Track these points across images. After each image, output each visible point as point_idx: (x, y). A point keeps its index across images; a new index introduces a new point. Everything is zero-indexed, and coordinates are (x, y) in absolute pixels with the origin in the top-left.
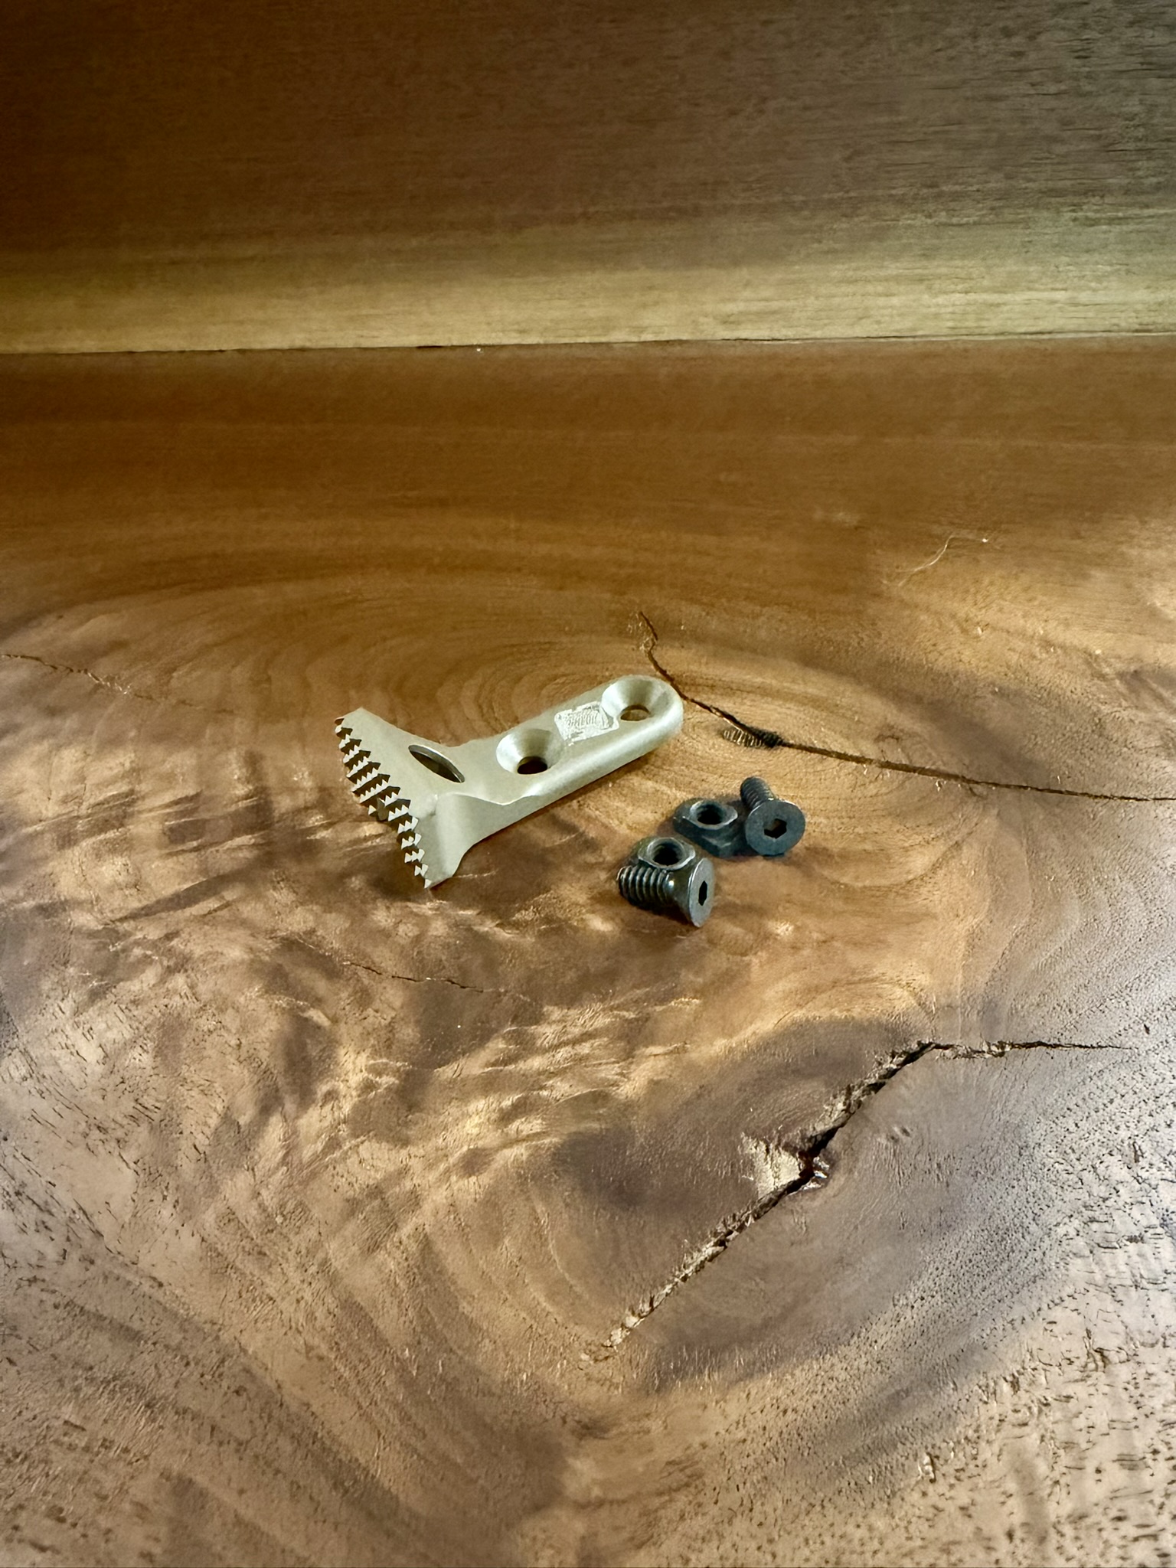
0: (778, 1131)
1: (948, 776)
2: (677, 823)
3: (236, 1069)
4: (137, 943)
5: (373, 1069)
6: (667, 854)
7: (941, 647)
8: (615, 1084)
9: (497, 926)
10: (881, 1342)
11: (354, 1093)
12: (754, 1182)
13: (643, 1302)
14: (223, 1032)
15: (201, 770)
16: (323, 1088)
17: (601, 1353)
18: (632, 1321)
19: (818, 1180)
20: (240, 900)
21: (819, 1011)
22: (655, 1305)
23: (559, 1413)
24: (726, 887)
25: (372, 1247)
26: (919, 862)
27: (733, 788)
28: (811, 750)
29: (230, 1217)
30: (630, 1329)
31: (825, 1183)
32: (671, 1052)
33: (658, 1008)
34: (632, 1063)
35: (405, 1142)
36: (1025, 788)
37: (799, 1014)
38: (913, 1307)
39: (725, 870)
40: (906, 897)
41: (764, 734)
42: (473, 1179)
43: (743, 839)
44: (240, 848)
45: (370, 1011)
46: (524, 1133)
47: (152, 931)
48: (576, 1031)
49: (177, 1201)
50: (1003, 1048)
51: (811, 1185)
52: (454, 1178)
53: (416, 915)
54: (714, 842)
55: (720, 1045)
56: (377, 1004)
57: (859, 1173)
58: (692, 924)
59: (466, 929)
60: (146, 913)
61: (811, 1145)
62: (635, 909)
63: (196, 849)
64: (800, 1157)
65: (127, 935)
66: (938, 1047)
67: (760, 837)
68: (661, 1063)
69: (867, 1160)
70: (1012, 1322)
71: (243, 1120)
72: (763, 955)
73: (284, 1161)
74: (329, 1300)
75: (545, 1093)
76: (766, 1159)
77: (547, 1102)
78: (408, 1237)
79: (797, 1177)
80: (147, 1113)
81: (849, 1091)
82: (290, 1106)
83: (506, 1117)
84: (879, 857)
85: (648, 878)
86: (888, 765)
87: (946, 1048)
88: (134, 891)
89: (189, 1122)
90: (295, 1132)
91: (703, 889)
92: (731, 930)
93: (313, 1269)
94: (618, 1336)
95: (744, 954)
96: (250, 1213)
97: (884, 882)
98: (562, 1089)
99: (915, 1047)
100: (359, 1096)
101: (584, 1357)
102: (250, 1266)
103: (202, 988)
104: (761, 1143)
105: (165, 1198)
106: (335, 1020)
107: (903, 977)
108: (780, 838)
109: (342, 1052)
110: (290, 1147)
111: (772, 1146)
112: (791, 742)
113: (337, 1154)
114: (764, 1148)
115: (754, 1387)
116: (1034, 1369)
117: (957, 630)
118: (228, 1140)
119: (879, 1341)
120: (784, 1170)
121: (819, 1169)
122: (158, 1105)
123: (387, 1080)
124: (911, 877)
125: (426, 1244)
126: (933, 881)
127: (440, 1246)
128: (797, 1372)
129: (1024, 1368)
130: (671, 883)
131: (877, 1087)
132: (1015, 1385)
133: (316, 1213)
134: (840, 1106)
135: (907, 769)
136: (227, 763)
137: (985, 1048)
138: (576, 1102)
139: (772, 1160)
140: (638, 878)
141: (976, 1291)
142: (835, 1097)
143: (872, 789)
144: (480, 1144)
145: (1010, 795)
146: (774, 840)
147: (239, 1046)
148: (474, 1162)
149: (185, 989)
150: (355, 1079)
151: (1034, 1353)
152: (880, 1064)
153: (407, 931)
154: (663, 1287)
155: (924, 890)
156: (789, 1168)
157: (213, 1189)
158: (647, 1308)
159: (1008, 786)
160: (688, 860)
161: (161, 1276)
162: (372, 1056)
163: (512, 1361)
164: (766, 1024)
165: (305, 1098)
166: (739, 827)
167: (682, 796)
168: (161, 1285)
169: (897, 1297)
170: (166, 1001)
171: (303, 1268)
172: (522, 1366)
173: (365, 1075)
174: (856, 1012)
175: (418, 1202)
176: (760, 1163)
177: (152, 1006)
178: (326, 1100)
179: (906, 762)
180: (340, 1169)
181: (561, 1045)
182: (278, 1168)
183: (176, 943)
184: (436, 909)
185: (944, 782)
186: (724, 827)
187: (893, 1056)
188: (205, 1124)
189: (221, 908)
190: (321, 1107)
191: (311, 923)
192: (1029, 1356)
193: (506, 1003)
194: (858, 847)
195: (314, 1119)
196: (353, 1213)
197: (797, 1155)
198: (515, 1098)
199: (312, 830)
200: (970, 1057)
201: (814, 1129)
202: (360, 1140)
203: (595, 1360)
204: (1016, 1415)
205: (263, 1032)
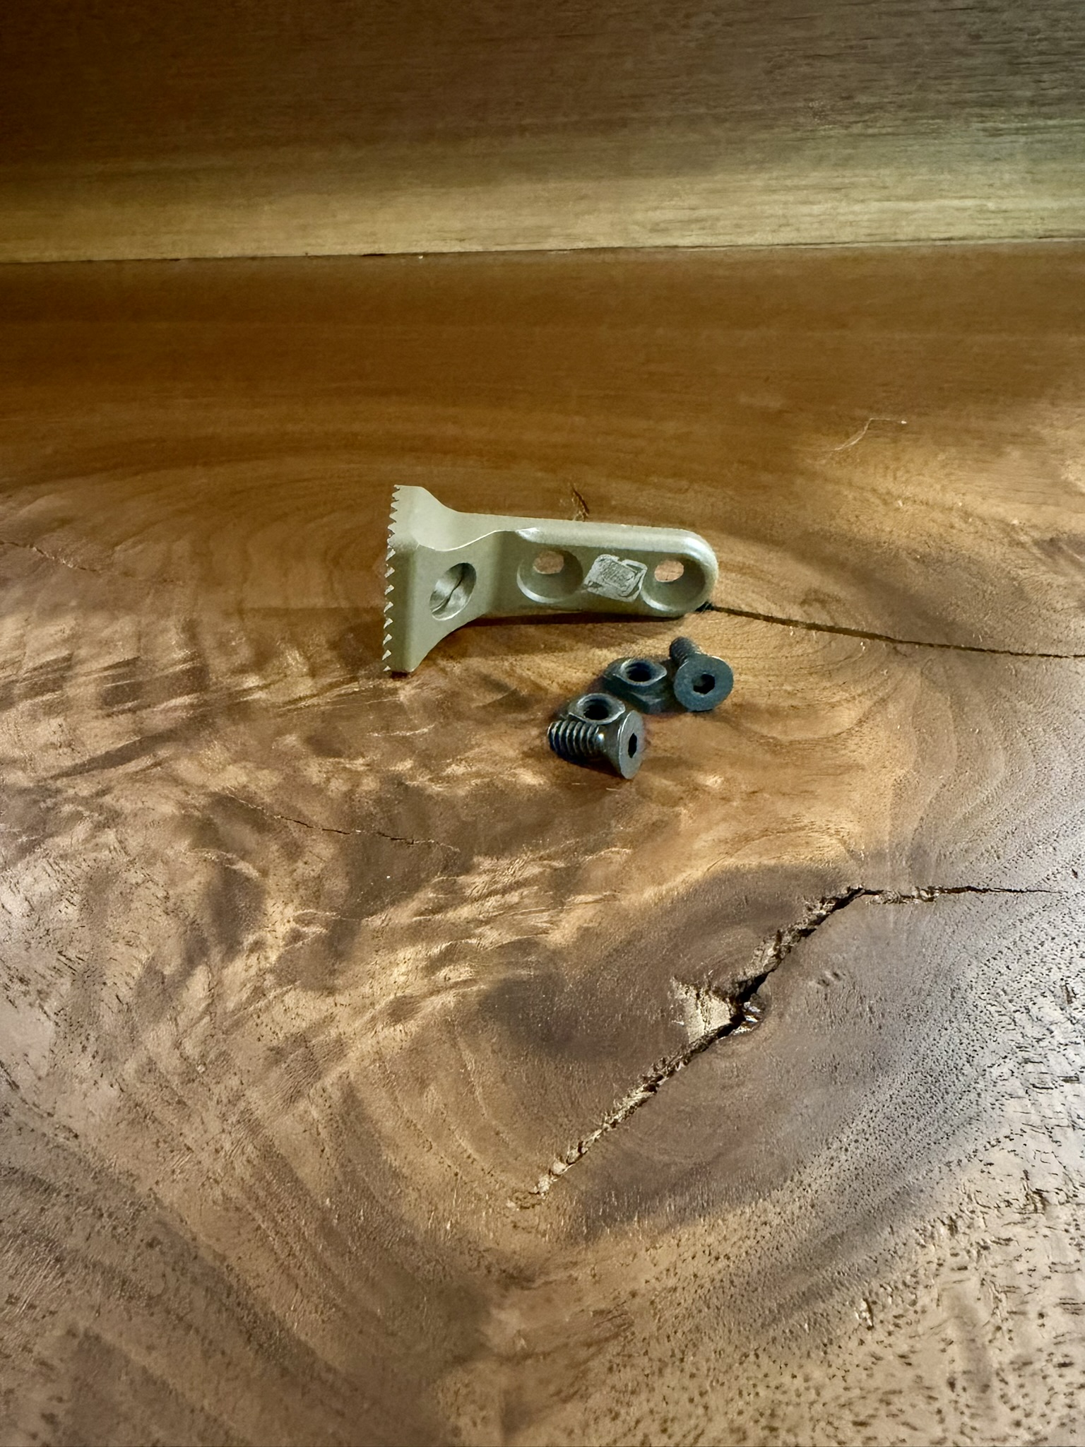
0: (708, 976)
1: (873, 636)
2: (607, 681)
3: (163, 921)
4: (69, 800)
5: (298, 920)
6: (597, 710)
7: (863, 517)
8: (545, 932)
9: (429, 780)
10: (814, 1187)
11: (282, 943)
12: (684, 1026)
13: (571, 1149)
14: (150, 884)
15: (139, 636)
16: (250, 939)
17: (528, 1201)
18: (559, 1167)
19: (749, 1024)
20: (176, 758)
21: (748, 859)
22: (584, 1150)
23: (484, 1263)
24: (655, 741)
25: (293, 1097)
27: (661, 648)
28: (738, 613)
29: (150, 1066)
30: (557, 1176)
31: (755, 1026)
32: (596, 901)
33: (589, 858)
34: (561, 911)
35: (331, 991)
36: (948, 647)
37: (730, 862)
38: (846, 1150)
39: (654, 726)
40: (836, 750)
42: (399, 1027)
43: (673, 696)
44: (175, 708)
45: (300, 863)
46: (452, 981)
47: (84, 788)
48: (506, 880)
49: (97, 1052)
50: (932, 893)
51: (742, 1029)
52: (379, 1027)
53: (350, 771)
54: (644, 698)
55: (649, 893)
56: (307, 857)
57: (790, 1016)
58: (622, 777)
59: (397, 781)
60: (79, 771)
61: (742, 990)
62: (566, 763)
63: (132, 710)
64: (731, 1002)
65: (59, 792)
66: (868, 892)
67: (688, 693)
68: (590, 912)
69: (797, 1005)
70: (948, 1164)
71: (167, 971)
72: (692, 805)
73: (207, 1010)
74: (250, 1148)
75: (474, 941)
76: (696, 1004)
77: (476, 950)
78: (332, 1085)
79: (727, 1022)
80: (70, 964)
81: (780, 937)
82: (216, 955)
83: (433, 965)
84: (807, 712)
85: (577, 731)
86: (812, 627)
87: (874, 893)
88: (68, 750)
89: (113, 974)
90: (220, 982)
91: (633, 741)
92: (661, 782)
93: (234, 1119)
94: (545, 1183)
95: (675, 804)
96: (169, 1062)
97: (810, 736)
98: (488, 937)
99: (844, 892)
100: (286, 945)
101: (510, 1204)
102: (169, 1116)
103: (130, 843)
104: (692, 988)
105: (84, 1048)
106: (264, 873)
107: (831, 825)
108: (709, 694)
109: (270, 902)
110: (215, 995)
111: (702, 991)
112: (719, 605)
113: (262, 1004)
114: (695, 992)
115: (684, 1233)
116: (973, 1212)
117: (878, 502)
118: (153, 990)
119: (813, 1185)
120: (714, 1014)
121: (751, 1013)
122: (81, 956)
123: (314, 930)
124: (837, 731)
125: (349, 1090)
126: (860, 734)
127: (364, 1094)
128: (730, 1218)
129: (962, 1212)
130: (601, 737)
131: (806, 933)
132: (953, 1228)
133: (239, 1060)
134: (771, 952)
135: (831, 629)
136: (167, 630)
137: (914, 893)
138: (503, 950)
139: (702, 1005)
140: (568, 732)
141: (911, 1133)
142: (766, 944)
143: (798, 650)
144: (408, 992)
145: (933, 654)
146: (702, 696)
147: (167, 898)
148: (401, 1010)
149: (115, 845)
150: (283, 929)
151: (973, 1196)
152: (810, 909)
153: (338, 786)
154: (591, 1134)
155: (851, 744)
156: (720, 1013)
157: (133, 1039)
158: (575, 1153)
159: (931, 645)
160: (617, 715)
161: (77, 1126)
162: (302, 906)
163: (436, 1209)
164: (697, 872)
165: (232, 949)
166: (668, 683)
168: (76, 1136)
169: (830, 1140)
170: (94, 855)
171: (224, 1117)
172: (446, 1214)
173: (293, 924)
174: (787, 859)
175: (342, 1051)
176: (690, 1008)
177: (81, 859)
178: (252, 951)
179: (830, 624)
180: (264, 1017)
181: (490, 894)
182: (201, 1018)
183: (108, 799)
184: (368, 765)
185: (868, 640)
186: (654, 684)
187: (823, 902)
188: (128, 974)
189: (155, 765)
190: (248, 956)
191: (244, 779)
192: (967, 1200)
193: (436, 854)
194: (785, 703)
195: (240, 970)
196: (277, 1062)
197: (728, 1000)
198: (444, 946)
199: (249, 691)
200: (901, 902)
201: (745, 974)
202: (285, 989)
203: (522, 1208)
204: (954, 1259)
205: (192, 884)
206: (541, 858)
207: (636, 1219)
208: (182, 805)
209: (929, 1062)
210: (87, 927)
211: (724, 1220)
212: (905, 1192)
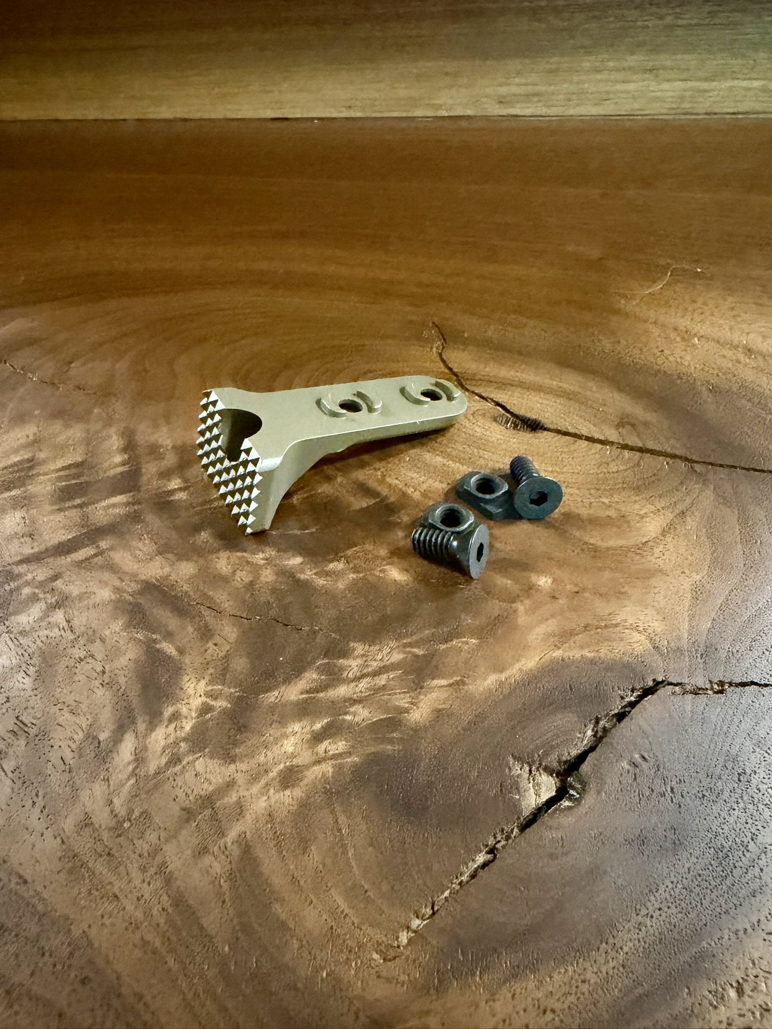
0: (539, 756)
1: (674, 456)
2: (459, 492)
3: (100, 692)
4: (27, 584)
5: (208, 694)
6: (452, 518)
7: (667, 352)
8: (407, 711)
9: (315, 574)
10: (626, 949)
11: (194, 715)
12: (519, 799)
13: (426, 907)
14: (90, 660)
15: (88, 441)
16: (168, 711)
17: (390, 954)
18: (416, 923)
20: (112, 548)
21: (573, 652)
22: (436, 908)
23: (353, 1009)
24: (498, 545)
25: (202, 851)
26: (652, 527)
27: (504, 464)
28: (566, 434)
29: (86, 822)
30: (415, 932)
31: (578, 801)
32: (450, 685)
33: (443, 647)
34: (420, 693)
35: (234, 759)
36: (736, 467)
37: (558, 654)
38: (652, 917)
39: (497, 532)
40: (644, 557)
41: (529, 419)
42: (288, 792)
43: (512, 505)
44: (114, 506)
45: (210, 644)
46: (331, 753)
47: (41, 573)
48: (374, 665)
49: (44, 807)
50: (722, 686)
51: (566, 803)
52: (272, 791)
53: (252, 564)
54: (490, 508)
55: (492, 680)
56: (217, 639)
57: (606, 794)
58: (472, 578)
59: (289, 575)
60: (36, 559)
61: (566, 767)
62: (425, 563)
63: (80, 506)
64: (557, 776)
65: (19, 576)
66: (670, 684)
67: (526, 506)
68: (443, 695)
69: (612, 782)
70: (736, 933)
71: (103, 736)
72: (527, 602)
73: (133, 774)
74: (165, 898)
75: (348, 718)
76: (529, 780)
77: (351, 725)
78: (232, 843)
79: (554, 794)
80: (26, 729)
81: (597, 720)
82: (141, 727)
83: (317, 738)
84: (621, 522)
85: (436, 538)
86: (625, 447)
87: (676, 685)
88: (28, 539)
89: (59, 737)
90: (145, 748)
91: (481, 548)
92: (503, 581)
93: (153, 870)
94: (404, 937)
95: (513, 602)
96: (102, 818)
97: (624, 543)
98: (361, 714)
99: (651, 683)
100: (198, 717)
101: (375, 956)
102: (101, 867)
103: (76, 623)
104: (525, 765)
105: (34, 803)
106: (181, 651)
107: (640, 624)
108: (542, 506)
109: (186, 678)
110: (139, 759)
111: (534, 768)
112: (551, 427)
113: (178, 768)
114: (527, 769)
115: (518, 987)
116: (756, 977)
117: (678, 339)
118: (89, 753)
119: (624, 947)
120: (543, 789)
121: (573, 788)
122: (34, 721)
123: (221, 704)
124: (645, 539)
125: (246, 848)
126: (664, 542)
127: (259, 852)
128: (555, 975)
129: (747, 976)
130: (455, 543)
131: (620, 717)
132: (740, 991)
133: (157, 819)
134: (589, 733)
135: (641, 450)
136: (110, 437)
137: (708, 686)
138: (375, 727)
139: (534, 780)
140: (428, 538)
141: (706, 903)
142: (585, 726)
143: (613, 468)
144: (295, 762)
145: (723, 473)
146: (537, 507)
147: (104, 672)
148: (289, 777)
149: (64, 624)
150: (196, 703)
151: (756, 962)
152: (622, 698)
153: (243, 576)
154: (442, 893)
155: (657, 551)
156: (548, 786)
157: (74, 797)
158: (429, 911)
159: (721, 466)
160: (468, 523)
161: (28, 874)
162: (211, 682)
163: (315, 958)
164: (530, 663)
165: (154, 718)
166: (509, 495)
167: (465, 469)
168: (25, 882)
169: (638, 907)
170: (46, 632)
171: (143, 869)
172: (323, 964)
173: (204, 699)
174: (603, 653)
175: (242, 811)
176: (523, 783)
177: (35, 636)
178: (170, 721)
179: (640, 445)
180: (179, 781)
181: (363, 676)
182: (129, 779)
183: (59, 583)
184: (267, 559)
185: (671, 461)
186: (498, 497)
187: (633, 691)
188: (71, 739)
189: (96, 555)
190: (167, 726)
191: (167, 570)
192: (751, 965)
193: (320, 639)
194: (603, 513)
195: (160, 737)
196: (188, 820)
197: (554, 775)
198: (326, 721)
199: (172, 492)
200: (696, 694)
201: (569, 754)
202: (196, 756)
203: (385, 960)
204: (742, 1019)
205: (123, 661)
206: (405, 646)
207: (478, 973)
208: (117, 590)
209: (721, 839)
210: (39, 697)
211: (551, 977)
212: (700, 957)
